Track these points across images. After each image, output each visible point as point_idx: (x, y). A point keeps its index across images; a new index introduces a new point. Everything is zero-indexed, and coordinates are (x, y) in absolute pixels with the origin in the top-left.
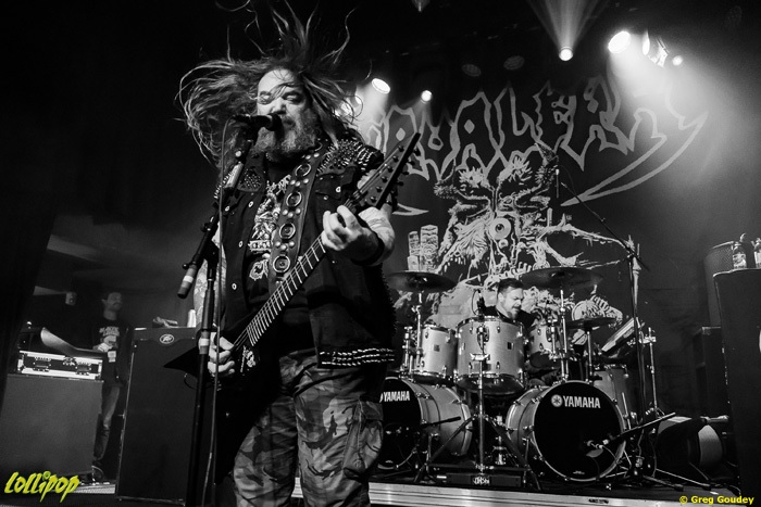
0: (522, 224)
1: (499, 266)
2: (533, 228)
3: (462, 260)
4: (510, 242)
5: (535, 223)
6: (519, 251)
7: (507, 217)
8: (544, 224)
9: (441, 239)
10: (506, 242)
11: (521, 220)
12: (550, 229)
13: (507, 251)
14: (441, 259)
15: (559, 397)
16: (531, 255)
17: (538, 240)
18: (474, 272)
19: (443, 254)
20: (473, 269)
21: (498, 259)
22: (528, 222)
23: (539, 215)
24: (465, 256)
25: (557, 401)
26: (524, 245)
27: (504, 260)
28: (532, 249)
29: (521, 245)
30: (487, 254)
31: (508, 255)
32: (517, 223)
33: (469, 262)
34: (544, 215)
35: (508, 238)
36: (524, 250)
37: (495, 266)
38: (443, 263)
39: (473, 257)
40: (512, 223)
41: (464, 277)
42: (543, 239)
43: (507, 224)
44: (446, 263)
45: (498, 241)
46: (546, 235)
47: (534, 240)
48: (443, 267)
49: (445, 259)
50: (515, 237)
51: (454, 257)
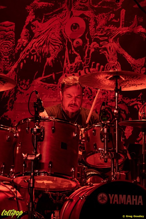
0: (96, 24)
1: (74, 65)
2: (106, 28)
3: (37, 58)
4: (85, 42)
5: (108, 23)
6: (92, 50)
7: (82, 16)
8: (117, 25)
9: (18, 36)
10: (80, 41)
11: (95, 21)
12: (123, 30)
13: (81, 50)
14: (18, 56)
15: (104, 195)
16: (104, 55)
17: (111, 40)
18: (49, 70)
19: (20, 51)
20: (48, 66)
21: (72, 58)
22: (102, 22)
23: (113, 15)
24: (41, 54)
25: (102, 198)
26: (97, 45)
27: (78, 60)
28: (105, 49)
29: (95, 44)
30: (62, 53)
31: (82, 55)
32: (92, 22)
33: (44, 60)
34: (118, 16)
35: (83, 38)
36: (97, 50)
37: (69, 65)
38: (20, 60)
39: (49, 56)
40: (87, 23)
41: (39, 75)
42: (115, 39)
43: (82, 23)
44: (22, 61)
45: (73, 40)
46: (119, 35)
47: (107, 40)
48: (19, 64)
49: (22, 56)
50: (89, 36)
51: (30, 55)
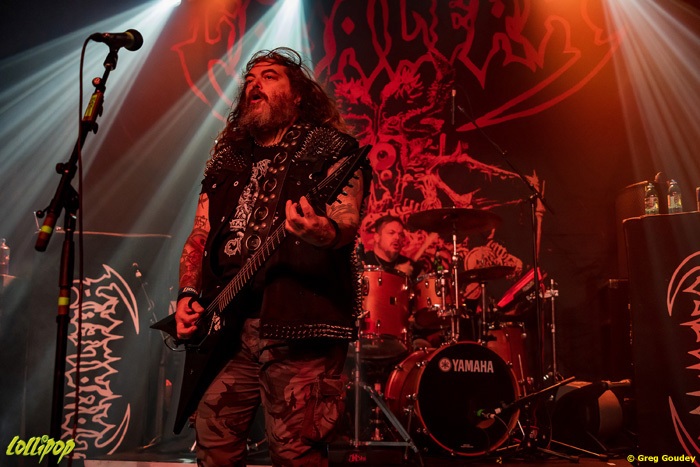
0: (409, 153)
1: (381, 202)
2: (423, 157)
4: (395, 174)
5: (425, 151)
6: (405, 184)
7: (391, 142)
8: (436, 153)
10: (390, 173)
11: (408, 147)
12: (443, 159)
13: (390, 184)
15: (447, 361)
16: (419, 190)
17: (429, 172)
21: (379, 194)
22: (417, 150)
23: (430, 141)
25: (445, 365)
26: (411, 178)
27: (386, 196)
28: (421, 183)
29: (408, 177)
31: (392, 191)
32: (404, 151)
34: (436, 141)
35: (392, 169)
36: (410, 184)
37: (376, 203)
40: (398, 150)
42: (434, 172)
43: (392, 152)
45: (380, 172)
46: (438, 166)
47: (424, 172)
50: (401, 167)
